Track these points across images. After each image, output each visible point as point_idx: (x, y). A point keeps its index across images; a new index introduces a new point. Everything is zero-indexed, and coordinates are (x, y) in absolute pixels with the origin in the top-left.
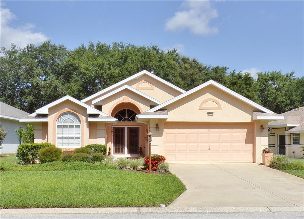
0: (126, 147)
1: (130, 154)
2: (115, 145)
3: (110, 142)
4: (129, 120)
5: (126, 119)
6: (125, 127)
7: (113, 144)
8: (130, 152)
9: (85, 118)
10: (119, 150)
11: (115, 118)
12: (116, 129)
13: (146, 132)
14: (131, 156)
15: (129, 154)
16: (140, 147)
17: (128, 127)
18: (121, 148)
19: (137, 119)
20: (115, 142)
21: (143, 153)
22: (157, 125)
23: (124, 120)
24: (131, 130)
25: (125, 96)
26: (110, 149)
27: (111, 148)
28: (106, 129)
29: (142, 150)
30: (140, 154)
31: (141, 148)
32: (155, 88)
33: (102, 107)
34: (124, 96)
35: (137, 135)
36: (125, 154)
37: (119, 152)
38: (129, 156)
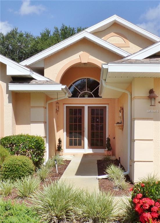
0: (85, 138)
1: (92, 149)
2: (69, 135)
3: (61, 129)
4: (90, 96)
5: (85, 93)
6: (84, 107)
7: (65, 133)
8: (92, 145)
9: (6, 84)
10: (75, 143)
11: (61, 85)
12: (70, 109)
13: (120, 111)
14: (93, 151)
15: (90, 149)
16: (107, 138)
17: (88, 107)
18: (78, 139)
19: (103, 81)
20: (69, 130)
21: (113, 148)
22: (151, 92)
23: (83, 96)
24: (93, 111)
25: (83, 51)
26: (60, 141)
27: (62, 139)
28: (47, 107)
29: (111, 142)
30: (107, 149)
31: (109, 139)
32: (131, 44)
33: (45, 70)
34: (81, 53)
35: (102, 120)
36: (84, 148)
37: (75, 145)
38: (90, 151)
